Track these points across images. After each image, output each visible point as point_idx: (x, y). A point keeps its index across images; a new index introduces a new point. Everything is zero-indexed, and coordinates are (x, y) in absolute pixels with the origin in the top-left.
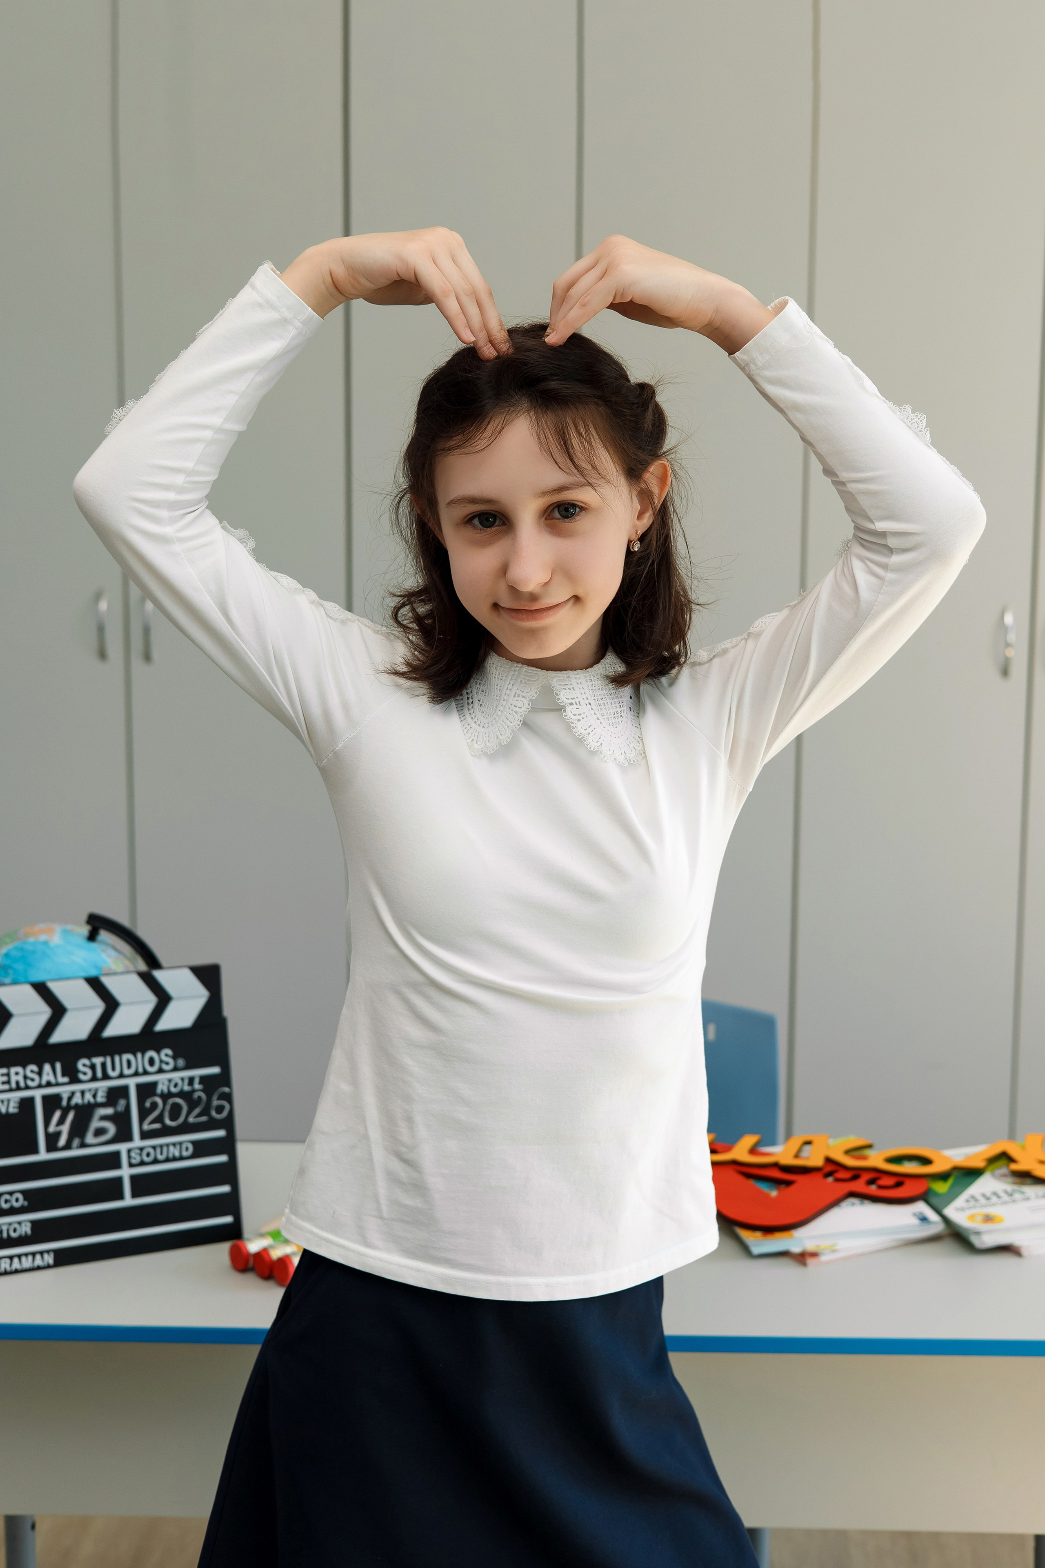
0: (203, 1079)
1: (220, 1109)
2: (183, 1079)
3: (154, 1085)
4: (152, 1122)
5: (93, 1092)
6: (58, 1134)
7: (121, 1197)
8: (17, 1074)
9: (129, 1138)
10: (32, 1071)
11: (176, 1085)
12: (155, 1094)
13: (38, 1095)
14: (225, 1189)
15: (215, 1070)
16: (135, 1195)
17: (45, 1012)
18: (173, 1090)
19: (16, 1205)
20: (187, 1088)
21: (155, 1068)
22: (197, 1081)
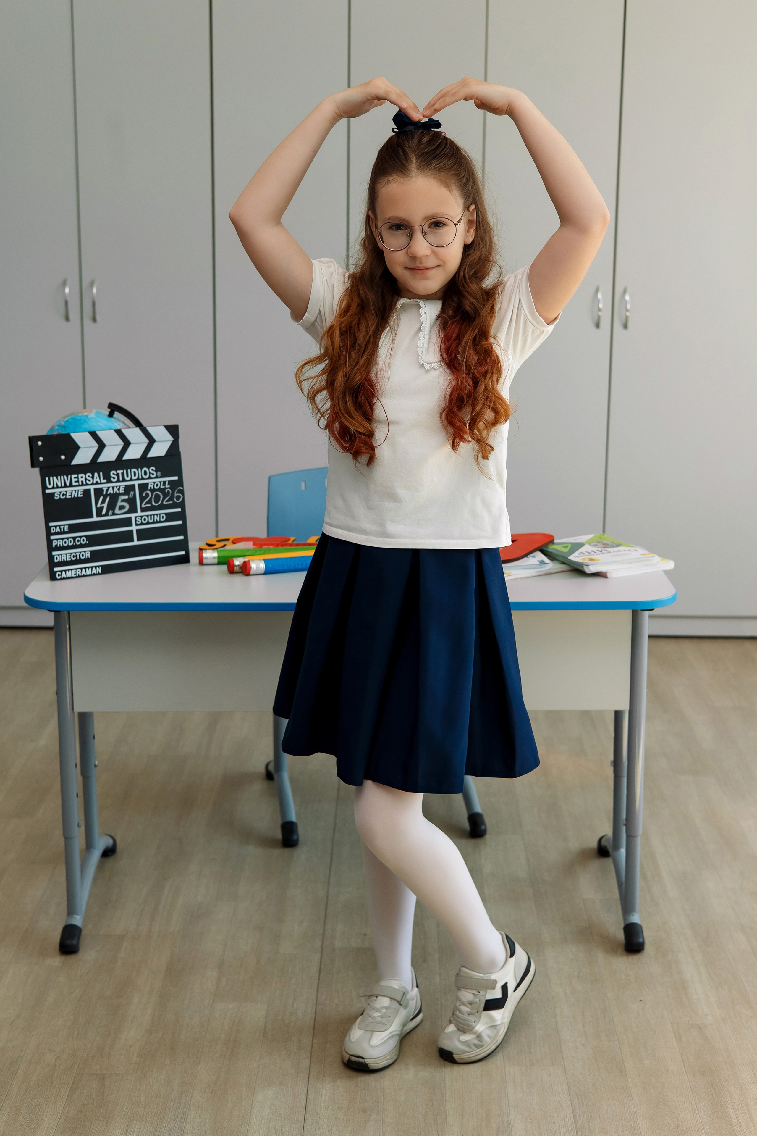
0: (170, 482)
1: (178, 498)
2: (160, 482)
3: (147, 484)
4: (145, 504)
5: (118, 487)
6: (102, 508)
7: (133, 540)
8: (82, 477)
9: (136, 511)
10: (89, 476)
11: (157, 485)
12: (147, 490)
13: (92, 488)
14: (181, 537)
15: (176, 478)
16: (138, 540)
17: (95, 446)
18: (156, 488)
19: (83, 543)
20: (162, 487)
21: (147, 477)
22: (167, 483)
